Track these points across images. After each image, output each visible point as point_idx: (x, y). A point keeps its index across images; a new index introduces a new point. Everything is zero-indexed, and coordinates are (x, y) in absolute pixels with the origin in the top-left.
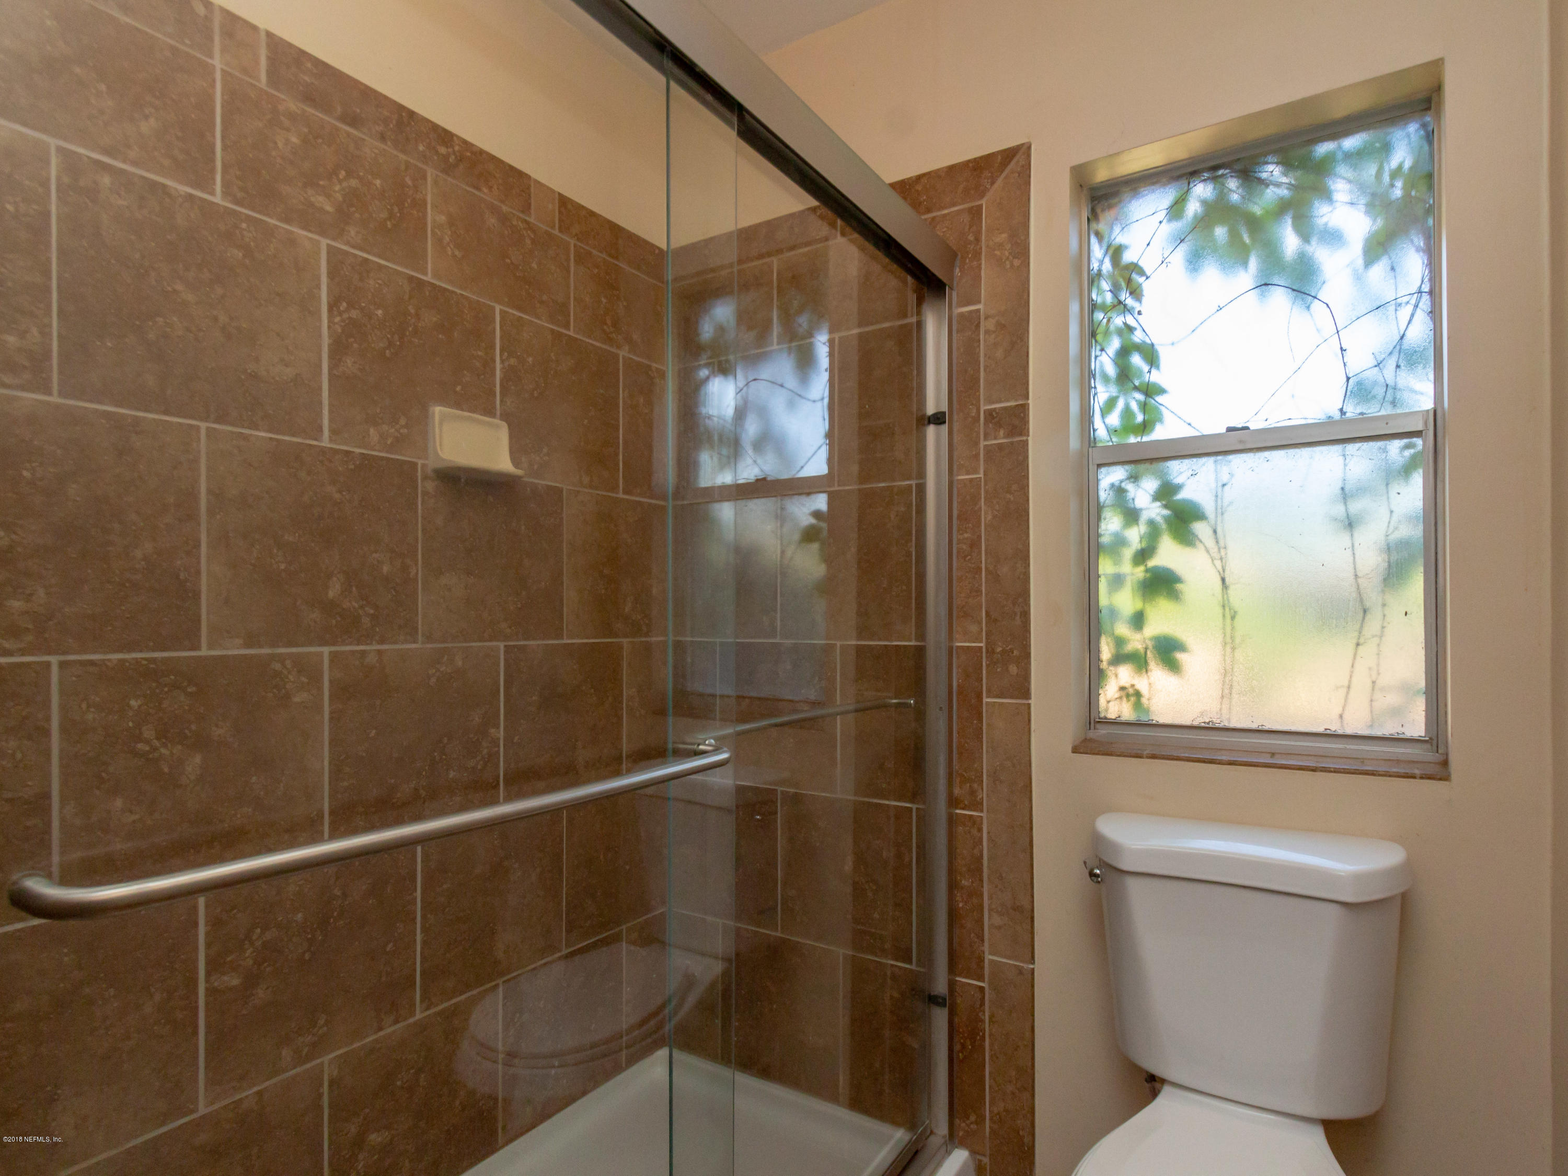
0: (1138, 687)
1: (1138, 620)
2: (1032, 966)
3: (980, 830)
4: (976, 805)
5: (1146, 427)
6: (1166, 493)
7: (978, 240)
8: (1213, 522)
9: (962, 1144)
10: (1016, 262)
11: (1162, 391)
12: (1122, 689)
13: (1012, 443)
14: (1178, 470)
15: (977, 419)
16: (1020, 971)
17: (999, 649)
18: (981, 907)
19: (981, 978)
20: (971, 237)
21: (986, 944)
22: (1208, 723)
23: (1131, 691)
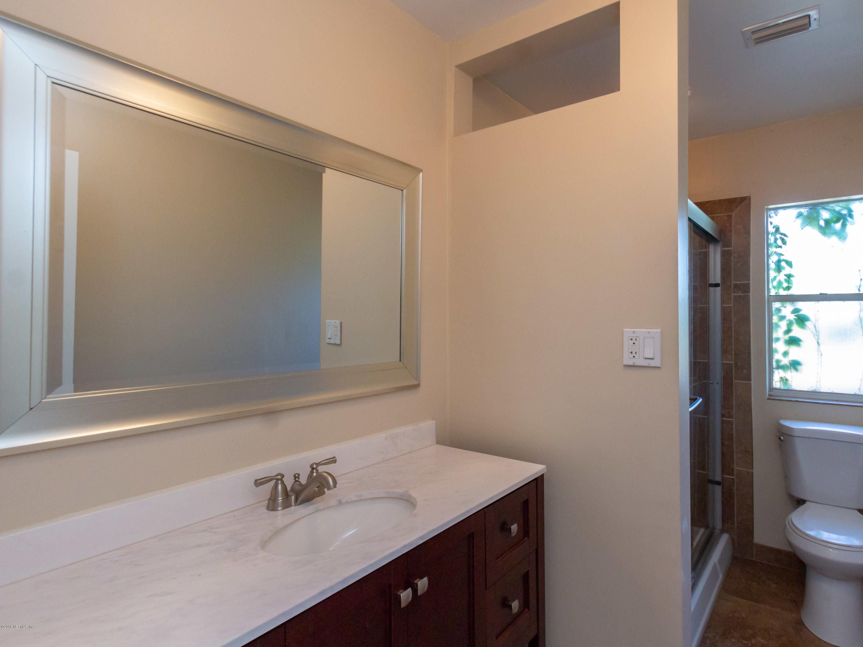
0: (787, 377)
1: (785, 354)
2: (752, 471)
3: (732, 425)
4: (732, 417)
5: (788, 288)
6: (796, 311)
7: (731, 226)
8: (814, 323)
9: (727, 532)
10: (745, 236)
11: (792, 276)
12: (781, 378)
13: (744, 296)
14: (800, 305)
15: (730, 286)
16: (748, 473)
17: (739, 364)
18: (733, 451)
19: (733, 475)
20: (728, 225)
21: (735, 464)
22: (814, 390)
23: (784, 378)
